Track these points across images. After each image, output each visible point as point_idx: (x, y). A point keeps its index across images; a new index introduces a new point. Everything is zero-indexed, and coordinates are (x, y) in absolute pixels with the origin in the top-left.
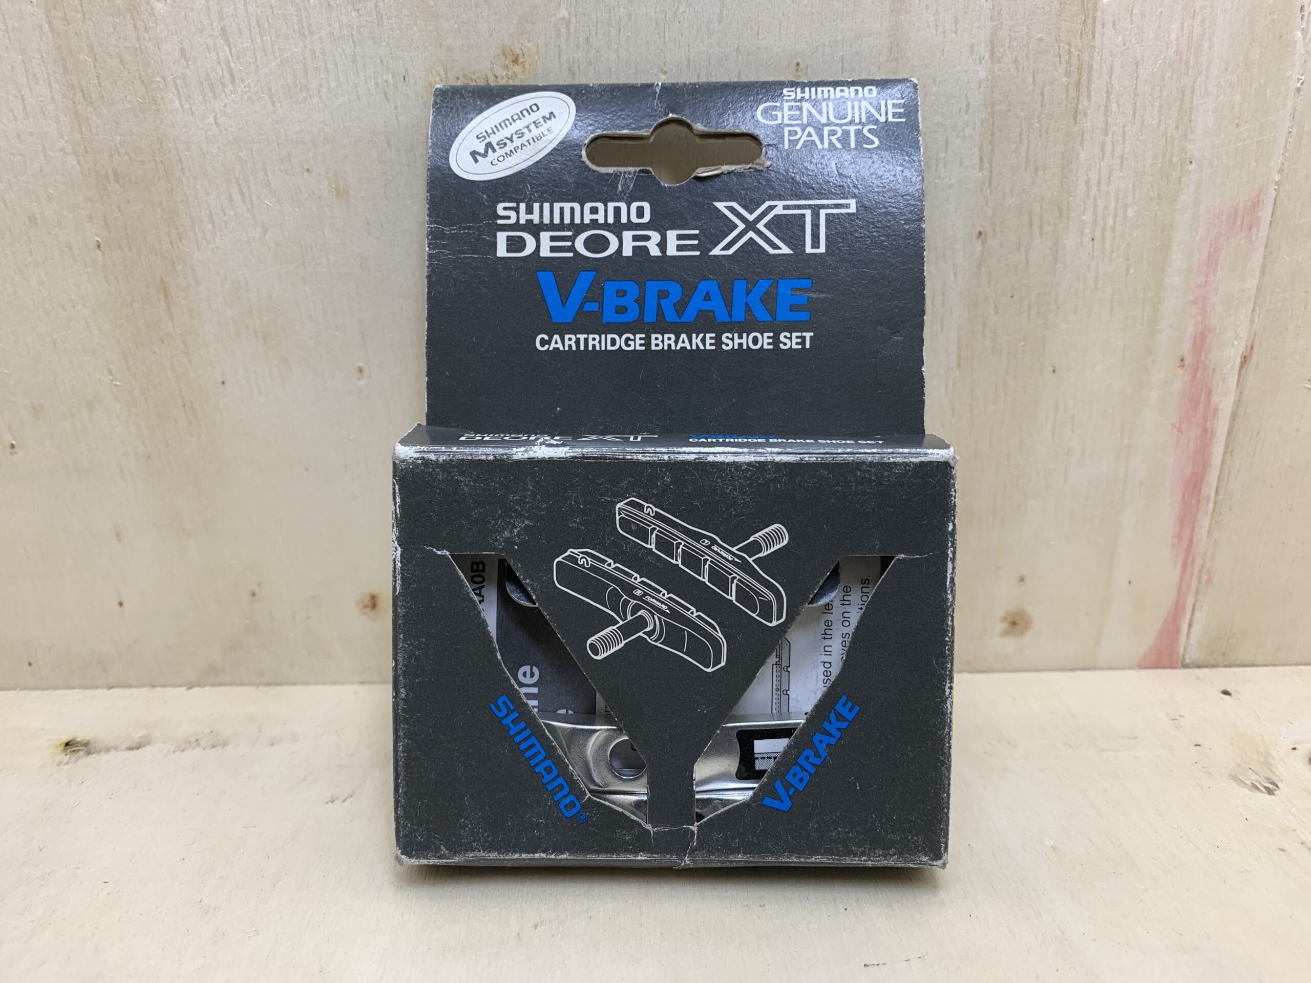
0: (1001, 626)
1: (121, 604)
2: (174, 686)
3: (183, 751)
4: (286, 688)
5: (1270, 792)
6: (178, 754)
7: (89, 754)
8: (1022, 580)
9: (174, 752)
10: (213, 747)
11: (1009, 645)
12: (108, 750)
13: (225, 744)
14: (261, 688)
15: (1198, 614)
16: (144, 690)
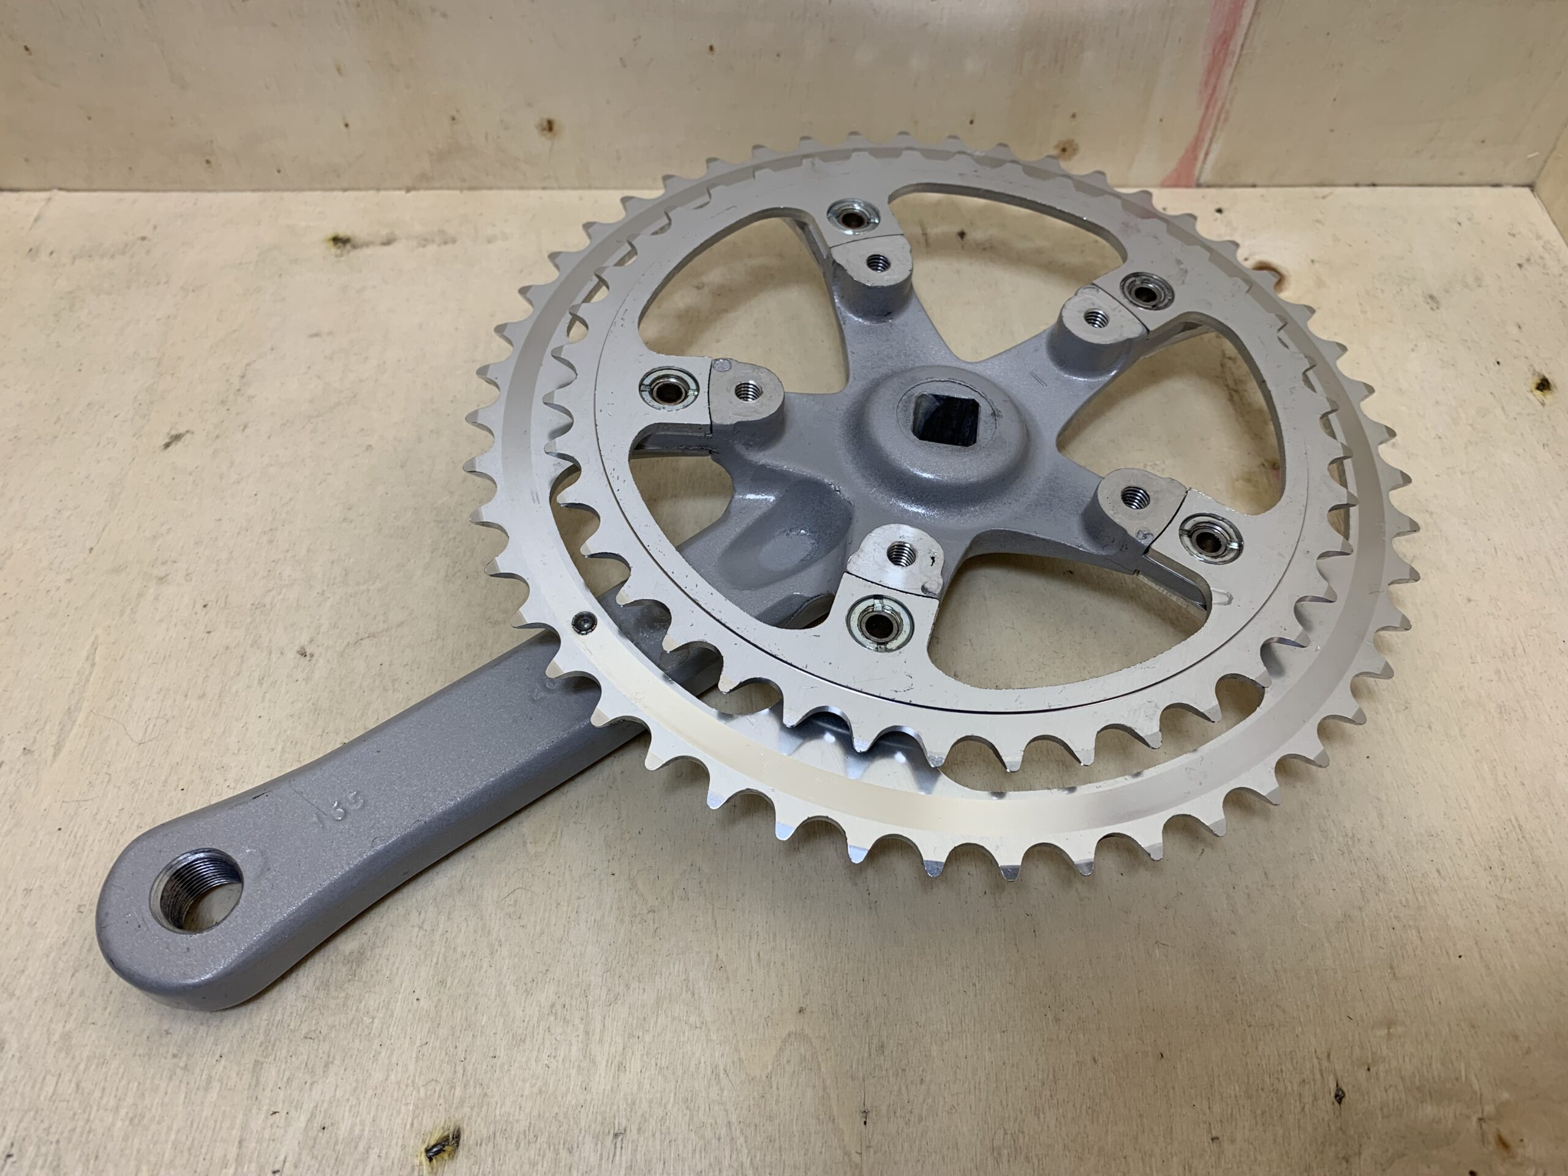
1: (347, 125)
2: (395, 189)
3: (424, 246)
4: (484, 192)
6: (421, 249)
7: (354, 247)
8: (1074, 116)
9: (418, 248)
10: (446, 243)
12: (367, 244)
13: (454, 241)
14: (465, 192)
15: (1214, 146)
16: (371, 193)
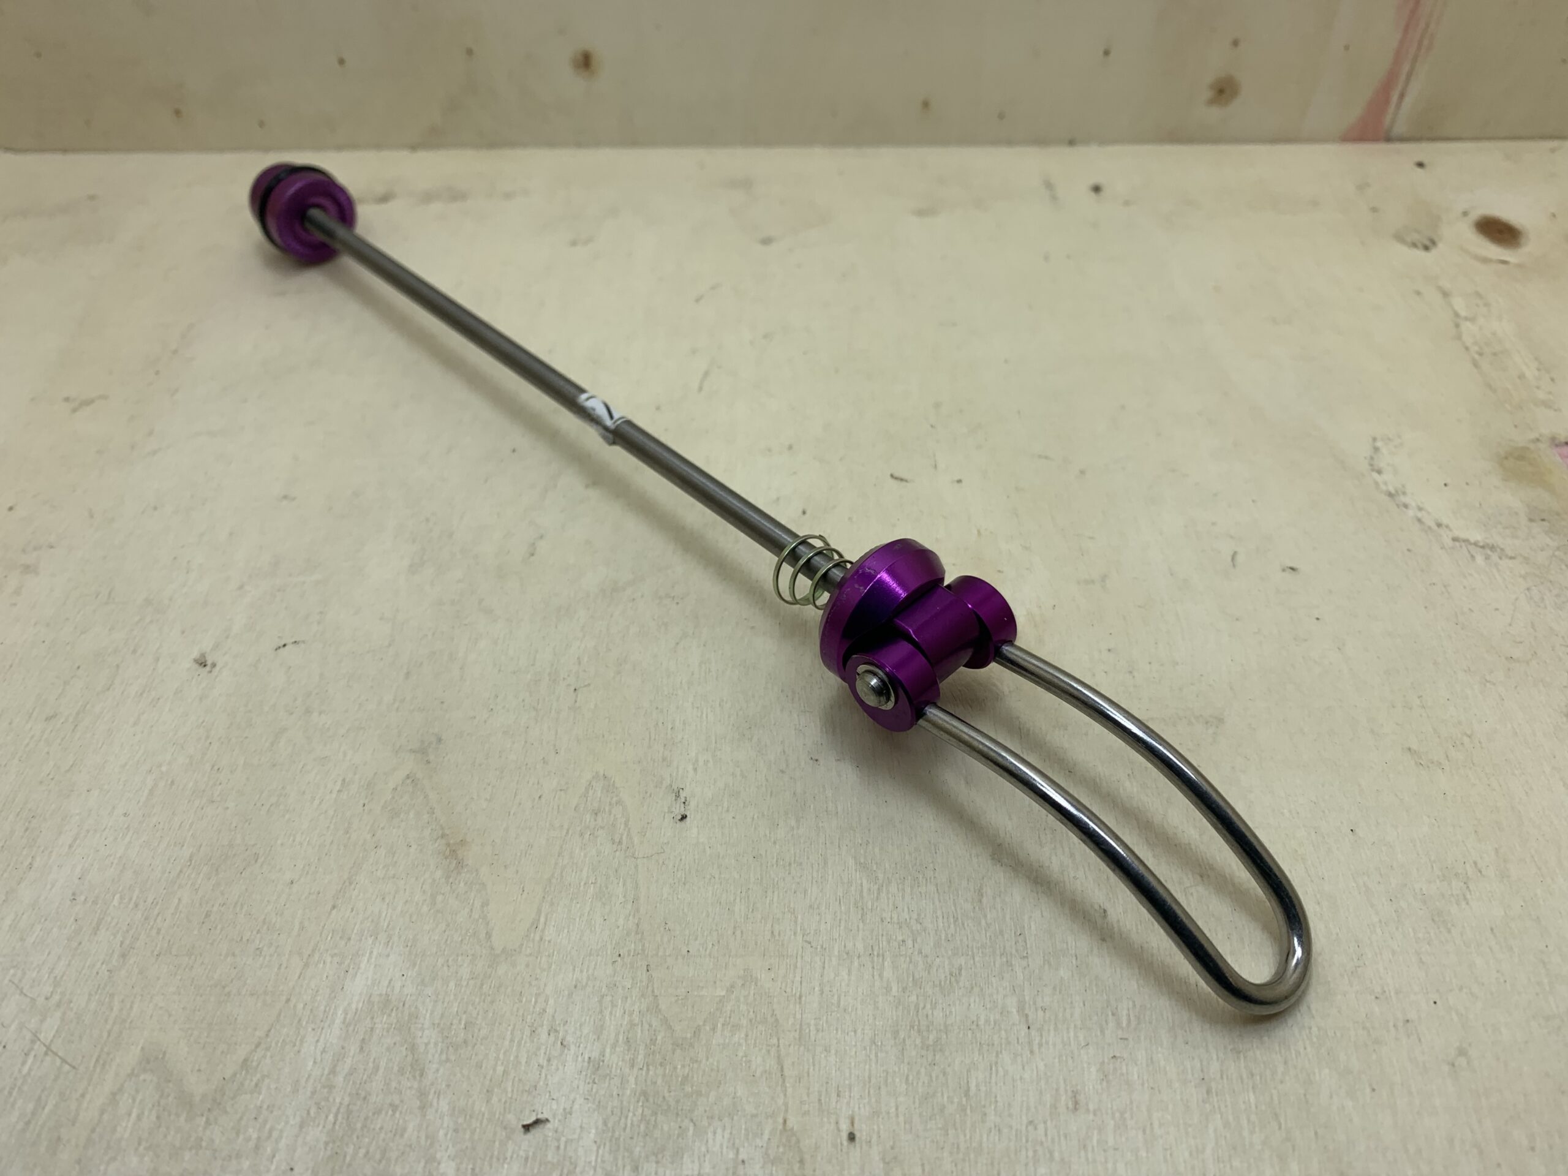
0: (1208, 94)
1: (341, 62)
2: (399, 147)
3: (427, 203)
5: (1426, 248)
6: (423, 206)
8: (1235, 43)
9: (419, 205)
10: (454, 199)
11: (1215, 113)
13: (464, 197)
15: (1412, 84)
16: (371, 153)
